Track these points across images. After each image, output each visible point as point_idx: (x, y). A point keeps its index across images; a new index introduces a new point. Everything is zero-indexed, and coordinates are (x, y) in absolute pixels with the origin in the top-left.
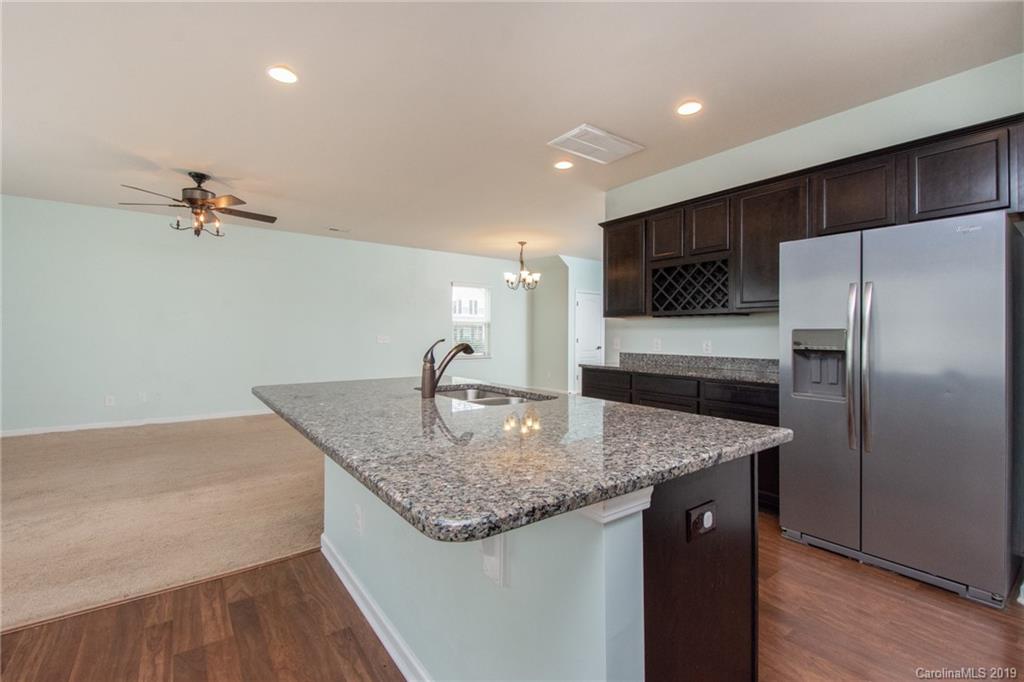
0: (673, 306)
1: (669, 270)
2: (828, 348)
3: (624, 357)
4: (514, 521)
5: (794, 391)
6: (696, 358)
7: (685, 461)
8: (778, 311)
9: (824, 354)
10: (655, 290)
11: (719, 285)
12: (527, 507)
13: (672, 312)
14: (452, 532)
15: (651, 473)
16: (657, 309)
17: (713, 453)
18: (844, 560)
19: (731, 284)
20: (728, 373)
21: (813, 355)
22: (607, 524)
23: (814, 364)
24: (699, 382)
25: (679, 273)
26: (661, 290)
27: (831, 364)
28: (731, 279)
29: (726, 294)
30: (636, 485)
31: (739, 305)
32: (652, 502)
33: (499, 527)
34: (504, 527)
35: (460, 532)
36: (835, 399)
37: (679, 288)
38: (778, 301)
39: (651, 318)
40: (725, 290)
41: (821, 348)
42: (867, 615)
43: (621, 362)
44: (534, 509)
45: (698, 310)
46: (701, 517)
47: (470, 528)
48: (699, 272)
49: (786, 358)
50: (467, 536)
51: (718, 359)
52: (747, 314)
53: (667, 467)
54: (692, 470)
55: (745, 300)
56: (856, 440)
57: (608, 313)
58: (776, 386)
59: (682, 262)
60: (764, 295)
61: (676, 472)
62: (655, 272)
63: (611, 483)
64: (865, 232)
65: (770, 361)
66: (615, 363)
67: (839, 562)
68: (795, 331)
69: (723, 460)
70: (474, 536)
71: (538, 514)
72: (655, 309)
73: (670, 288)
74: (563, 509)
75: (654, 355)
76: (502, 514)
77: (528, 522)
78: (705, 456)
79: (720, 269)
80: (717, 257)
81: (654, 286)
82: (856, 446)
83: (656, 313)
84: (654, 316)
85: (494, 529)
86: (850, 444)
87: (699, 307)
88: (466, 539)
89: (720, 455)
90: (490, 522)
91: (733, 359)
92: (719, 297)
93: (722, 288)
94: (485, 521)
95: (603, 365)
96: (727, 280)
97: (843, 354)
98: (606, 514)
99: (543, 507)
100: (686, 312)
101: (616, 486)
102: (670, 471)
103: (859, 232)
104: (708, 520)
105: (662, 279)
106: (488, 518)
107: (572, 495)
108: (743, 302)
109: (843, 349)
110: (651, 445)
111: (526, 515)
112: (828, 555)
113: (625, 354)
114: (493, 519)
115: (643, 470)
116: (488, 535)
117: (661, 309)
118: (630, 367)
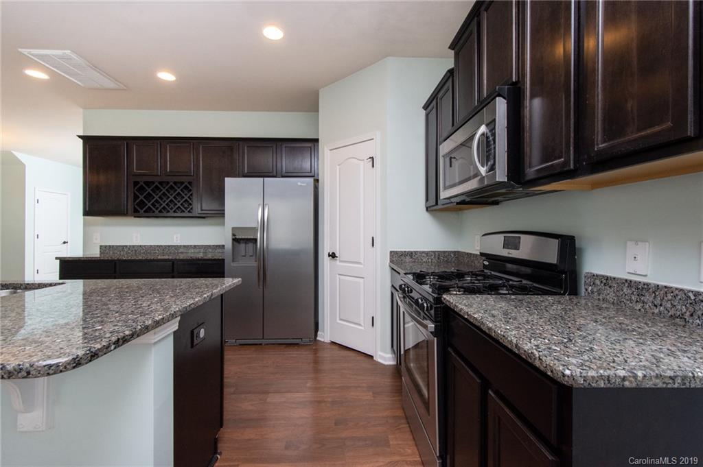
0: (151, 209)
1: (148, 183)
2: (249, 237)
3: (104, 249)
4: (106, 349)
5: (233, 261)
6: (169, 246)
7: (197, 300)
8: (224, 217)
9: (247, 241)
10: (136, 197)
11: (186, 198)
12: (114, 339)
13: (151, 214)
14: (62, 366)
15: (181, 308)
16: (138, 212)
17: (209, 294)
18: (257, 346)
19: (194, 198)
20: (192, 254)
21: (242, 241)
22: (155, 343)
23: (242, 246)
24: (173, 263)
25: (156, 187)
26: (141, 197)
27: (250, 245)
28: (194, 194)
29: (191, 204)
30: (173, 316)
31: (200, 212)
32: (179, 326)
33: (97, 354)
34: (100, 354)
35: (69, 364)
36: (253, 263)
37: (157, 197)
38: (224, 210)
39: (132, 218)
40: (190, 202)
41: (246, 237)
42: (267, 367)
43: (101, 253)
44: (118, 339)
45: (172, 214)
46: (199, 333)
47: (78, 359)
48: (172, 187)
49: (228, 243)
50: (74, 365)
51: (184, 246)
52: (204, 218)
53: (188, 304)
54: (200, 304)
55: (203, 209)
56: (261, 283)
57: (87, 213)
58: (223, 260)
59: (159, 179)
60: (214, 206)
61: (192, 306)
62: (136, 183)
63: (160, 317)
64: (265, 179)
65: (217, 246)
66: (95, 253)
67: (253, 348)
68: (233, 228)
69: (213, 297)
70: (80, 364)
71: (121, 341)
72: (136, 211)
73: (149, 197)
74: (135, 336)
75: (134, 246)
76: (98, 346)
77: (115, 348)
78: (205, 296)
79: (186, 187)
80: (186, 179)
81: (135, 193)
82: (261, 287)
83: (137, 214)
84: (135, 217)
85: (94, 356)
86: (259, 285)
87: (172, 211)
88: (74, 367)
89: (212, 294)
90: (92, 352)
91: (195, 246)
92: (186, 206)
93: (189, 200)
94: (88, 352)
95: (82, 256)
96: (192, 195)
97: (256, 240)
98: (156, 336)
99: (124, 337)
100: (161, 214)
101: (163, 318)
102: (189, 306)
103: (262, 179)
104: (202, 333)
105: (141, 189)
106: (89, 350)
107: (139, 327)
108: (202, 210)
109: (255, 237)
110: (172, 297)
111: (114, 344)
112: (248, 346)
113: (106, 246)
114: (93, 350)
115: (175, 308)
116: (90, 361)
117: (142, 211)
118: (110, 256)
